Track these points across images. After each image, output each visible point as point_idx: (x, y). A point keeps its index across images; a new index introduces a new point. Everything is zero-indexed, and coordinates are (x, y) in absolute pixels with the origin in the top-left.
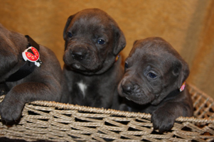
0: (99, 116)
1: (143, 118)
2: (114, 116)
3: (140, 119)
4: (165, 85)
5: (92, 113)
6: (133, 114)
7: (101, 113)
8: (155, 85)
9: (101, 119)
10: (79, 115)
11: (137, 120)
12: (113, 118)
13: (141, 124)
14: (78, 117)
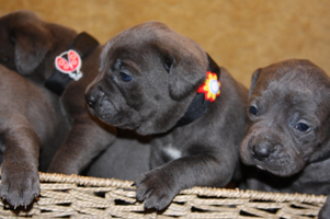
0: (231, 202)
1: (303, 203)
2: (256, 201)
3: (297, 205)
4: (319, 141)
5: (221, 198)
6: (288, 197)
7: (235, 198)
8: (306, 142)
9: (234, 206)
10: (199, 203)
11: (293, 206)
12: (254, 204)
13: (299, 211)
14: (197, 206)
